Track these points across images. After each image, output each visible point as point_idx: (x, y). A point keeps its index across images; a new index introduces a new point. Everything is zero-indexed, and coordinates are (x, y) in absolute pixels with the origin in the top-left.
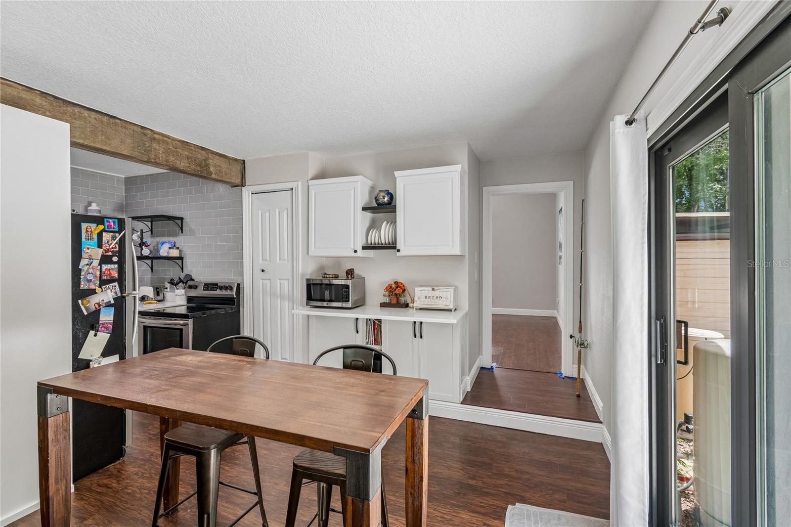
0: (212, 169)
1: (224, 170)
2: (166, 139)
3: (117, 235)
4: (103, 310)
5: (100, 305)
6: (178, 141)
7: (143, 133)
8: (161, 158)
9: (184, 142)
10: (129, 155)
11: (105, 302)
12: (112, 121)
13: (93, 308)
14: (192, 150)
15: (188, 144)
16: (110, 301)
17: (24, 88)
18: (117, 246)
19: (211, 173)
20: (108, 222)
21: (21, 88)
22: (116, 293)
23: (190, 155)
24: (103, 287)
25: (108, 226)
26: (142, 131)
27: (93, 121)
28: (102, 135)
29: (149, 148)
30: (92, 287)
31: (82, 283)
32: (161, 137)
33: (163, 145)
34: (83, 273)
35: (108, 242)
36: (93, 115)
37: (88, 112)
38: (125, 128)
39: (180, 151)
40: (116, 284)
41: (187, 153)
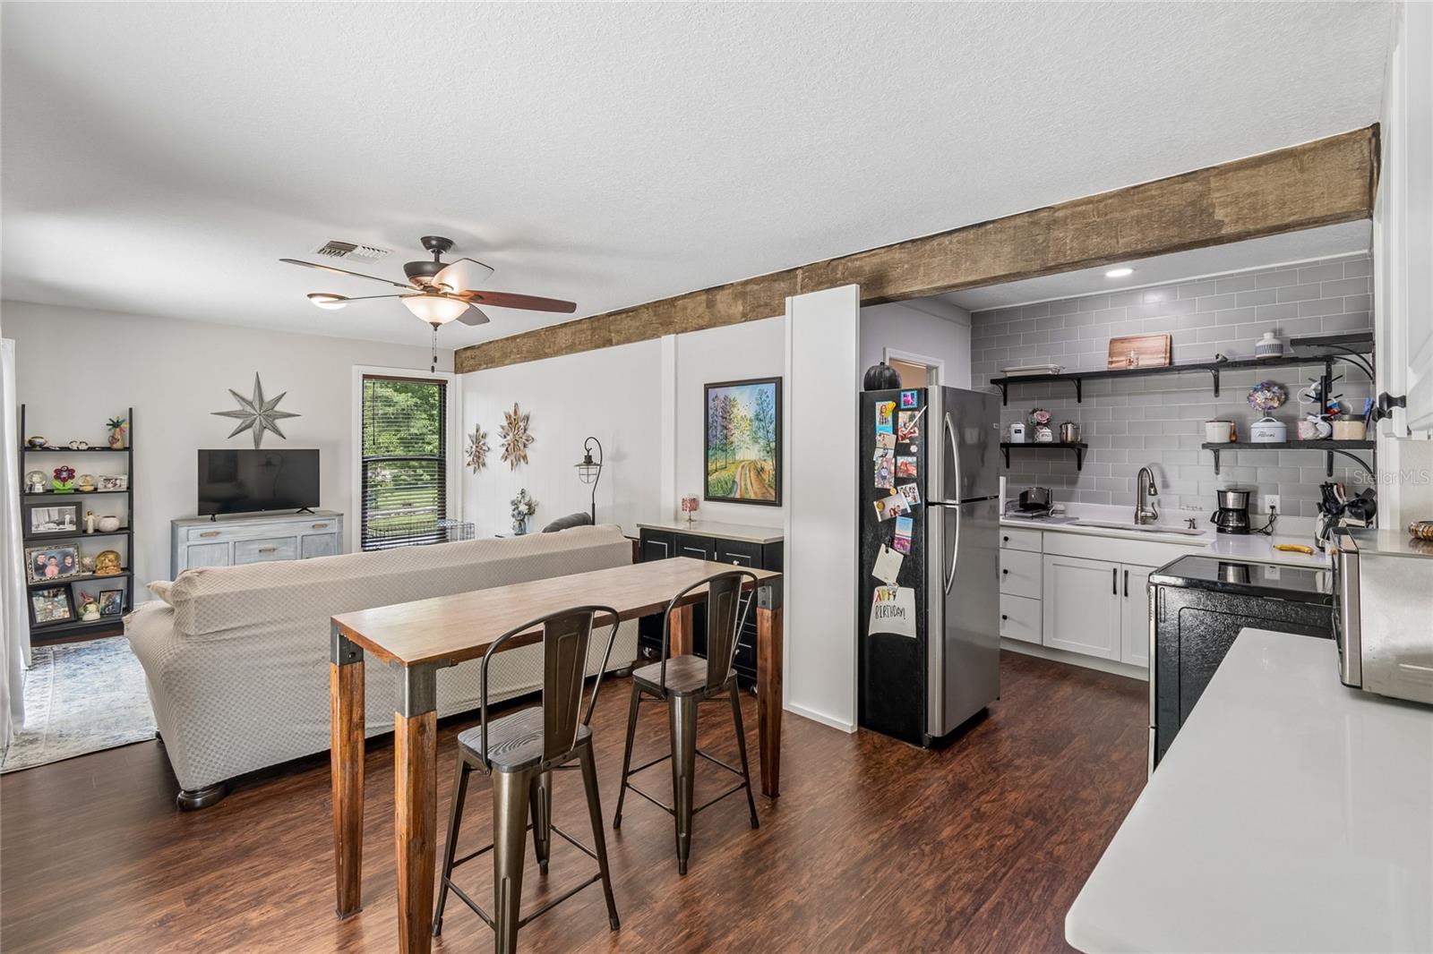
0: (1219, 214)
1: (1271, 198)
2: (1079, 209)
3: (917, 413)
4: (899, 519)
5: (895, 513)
6: (1111, 198)
7: (1032, 222)
8: (1069, 252)
9: (1127, 190)
10: (1007, 273)
11: (901, 508)
12: (982, 230)
13: (888, 516)
14: (1153, 197)
15: (1141, 189)
16: (906, 509)
17: (886, 249)
18: (916, 429)
19: (1220, 224)
20: (905, 396)
21: (883, 250)
22: (915, 498)
23: (1146, 211)
24: (899, 488)
25: (905, 402)
26: (1031, 220)
27: (955, 247)
28: (966, 261)
29: (1044, 244)
30: (887, 486)
31: (876, 480)
32: (1069, 212)
33: (1073, 224)
34: (876, 468)
35: (905, 425)
36: (955, 237)
37: (949, 238)
38: (1001, 231)
39: (1117, 215)
40: (914, 485)
41: (1135, 212)
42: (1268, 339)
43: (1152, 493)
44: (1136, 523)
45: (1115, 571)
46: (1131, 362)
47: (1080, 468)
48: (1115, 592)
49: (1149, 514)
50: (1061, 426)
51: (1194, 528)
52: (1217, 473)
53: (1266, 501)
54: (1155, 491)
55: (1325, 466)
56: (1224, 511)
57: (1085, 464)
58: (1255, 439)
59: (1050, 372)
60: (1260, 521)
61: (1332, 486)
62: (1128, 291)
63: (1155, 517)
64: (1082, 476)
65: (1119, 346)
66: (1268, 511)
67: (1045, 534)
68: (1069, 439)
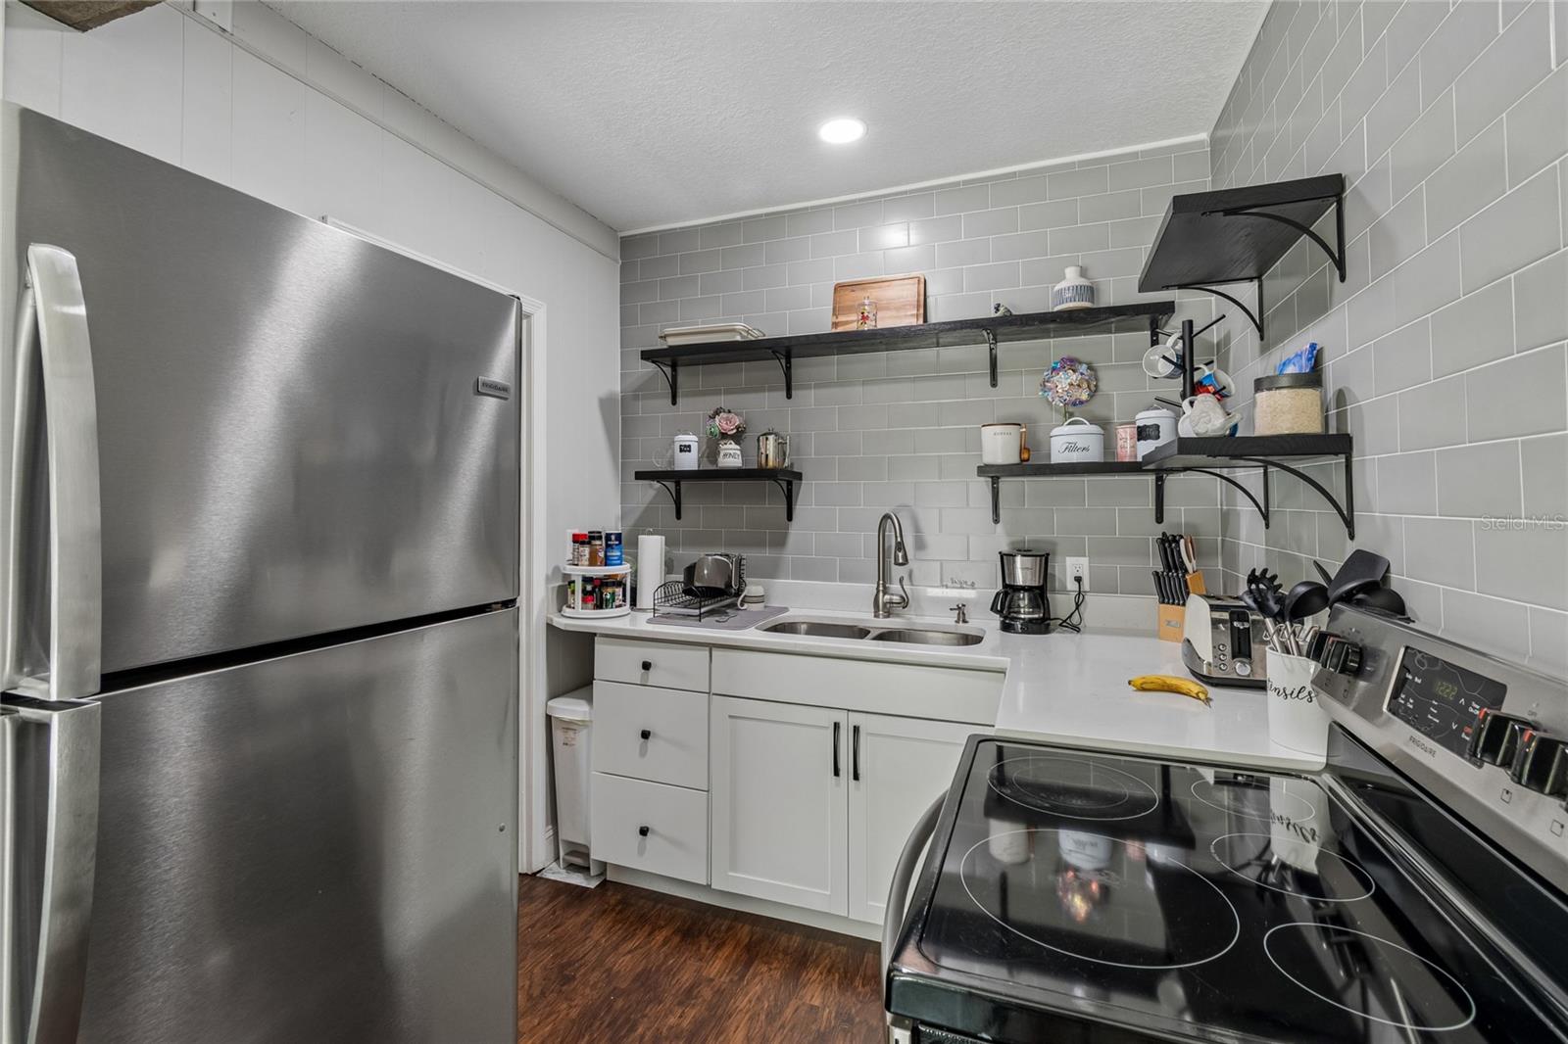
42: (1071, 277)
43: (901, 561)
44: (876, 616)
45: (836, 726)
46: (864, 318)
47: (790, 518)
48: (837, 773)
49: (896, 599)
50: (758, 440)
51: (965, 621)
52: (996, 521)
53: (1071, 567)
54: (905, 557)
55: (1152, 506)
56: (1010, 590)
57: (799, 509)
58: (1058, 456)
59: (738, 338)
60: (1061, 604)
61: (1175, 540)
62: (860, 200)
63: (904, 602)
64: (795, 531)
65: (850, 297)
66: (1072, 586)
67: (716, 653)
68: (771, 464)
